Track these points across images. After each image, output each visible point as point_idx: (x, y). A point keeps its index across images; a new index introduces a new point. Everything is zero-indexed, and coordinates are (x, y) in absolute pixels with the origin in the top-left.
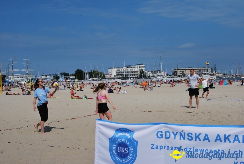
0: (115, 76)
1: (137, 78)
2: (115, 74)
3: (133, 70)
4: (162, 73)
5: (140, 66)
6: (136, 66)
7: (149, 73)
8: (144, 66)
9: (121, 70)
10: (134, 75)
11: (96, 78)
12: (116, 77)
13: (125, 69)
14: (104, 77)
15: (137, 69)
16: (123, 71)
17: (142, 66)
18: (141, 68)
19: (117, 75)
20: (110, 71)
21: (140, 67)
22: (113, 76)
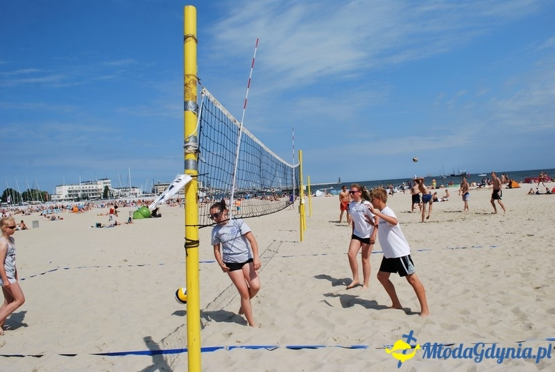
0: (66, 196)
1: (100, 198)
2: (67, 193)
3: (94, 188)
4: (137, 190)
5: (104, 181)
6: (99, 182)
7: (117, 191)
8: (110, 181)
9: (75, 187)
10: (96, 194)
11: (36, 200)
12: (68, 198)
13: (81, 187)
14: (50, 199)
15: (101, 186)
16: (78, 189)
17: (107, 181)
18: (105, 185)
19: (70, 196)
20: (58, 190)
21: (104, 183)
22: (62, 197)
